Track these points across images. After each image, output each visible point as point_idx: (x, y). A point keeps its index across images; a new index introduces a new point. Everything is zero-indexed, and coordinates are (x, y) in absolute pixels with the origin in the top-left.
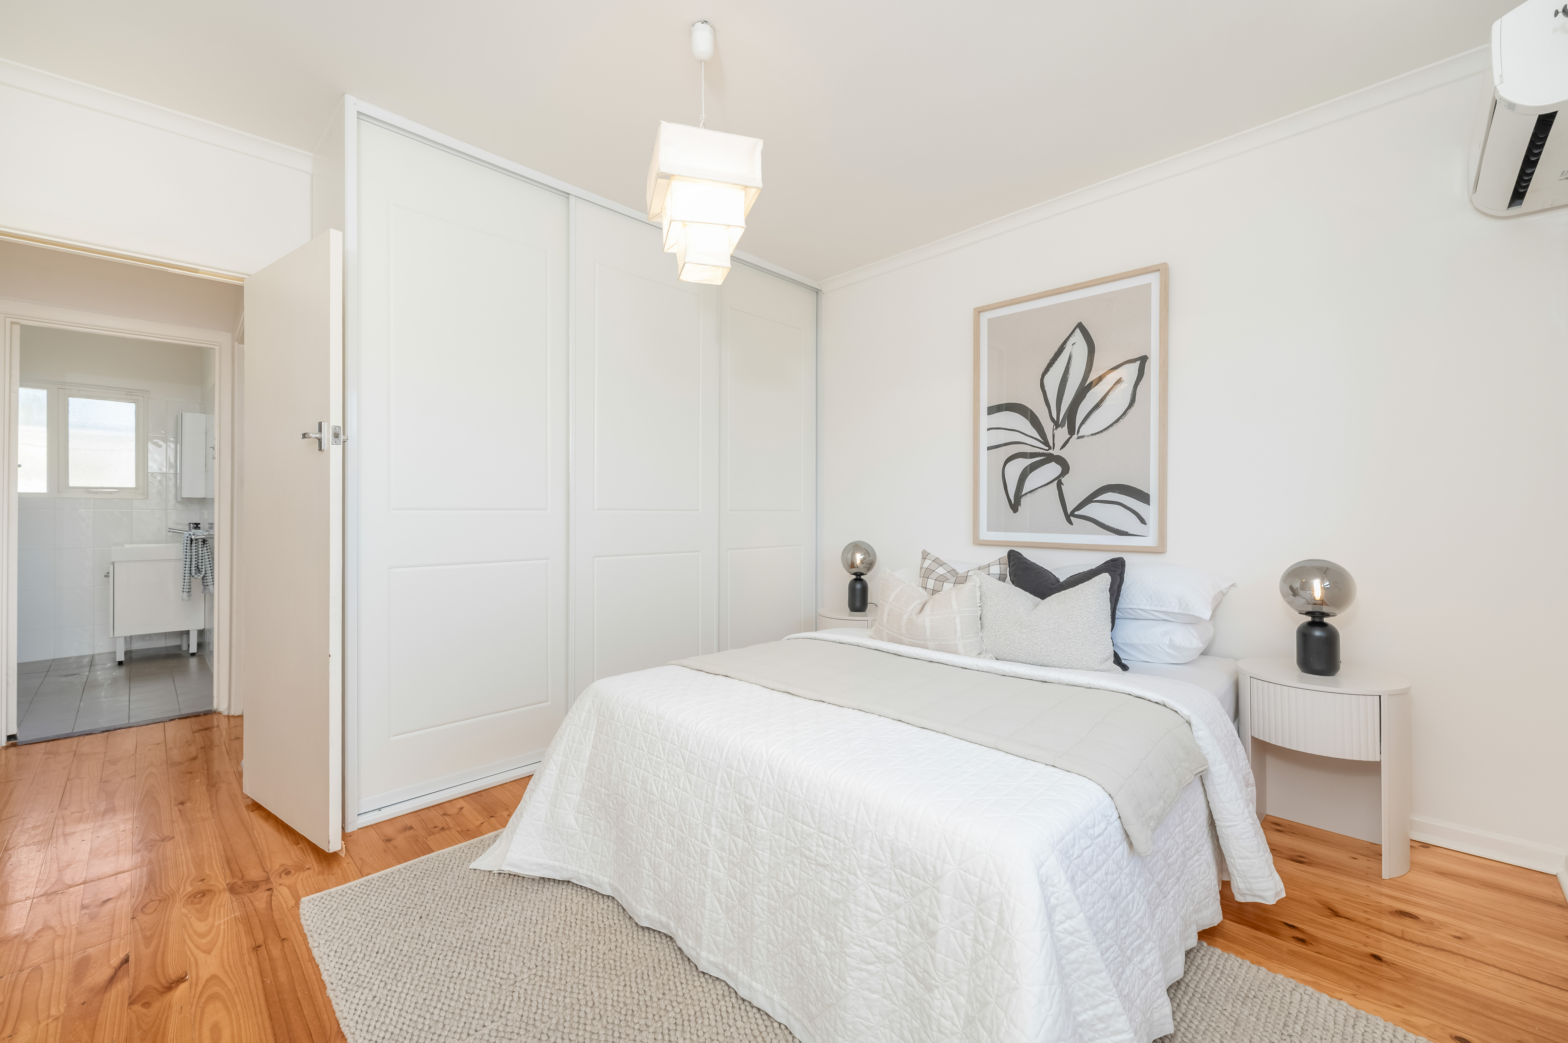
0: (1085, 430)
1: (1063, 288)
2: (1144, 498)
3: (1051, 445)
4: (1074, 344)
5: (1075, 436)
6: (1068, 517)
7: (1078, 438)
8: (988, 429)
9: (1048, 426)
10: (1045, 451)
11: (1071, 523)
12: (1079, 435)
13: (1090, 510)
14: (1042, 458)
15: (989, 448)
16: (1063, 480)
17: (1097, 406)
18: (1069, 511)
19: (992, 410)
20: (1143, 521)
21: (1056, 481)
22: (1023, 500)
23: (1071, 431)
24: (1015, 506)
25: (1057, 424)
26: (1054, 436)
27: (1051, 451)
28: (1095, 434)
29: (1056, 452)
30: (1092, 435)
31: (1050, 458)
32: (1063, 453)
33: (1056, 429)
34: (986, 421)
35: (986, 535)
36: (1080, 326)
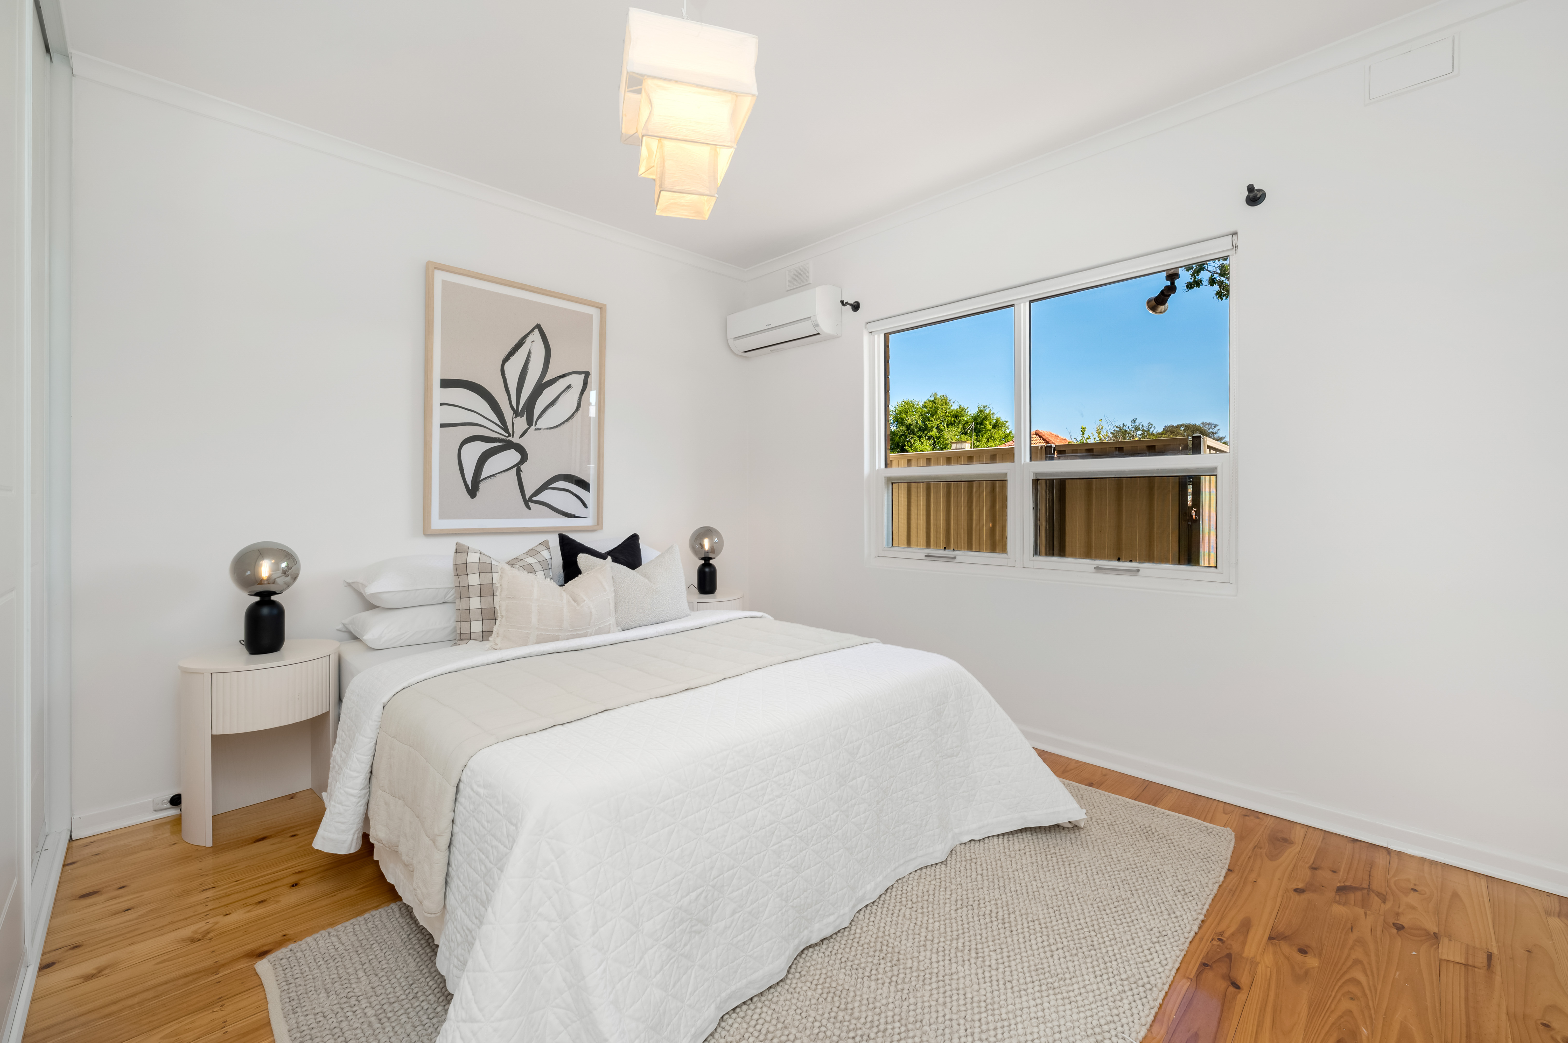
0: (541, 423)
1: (529, 286)
2: (584, 485)
3: (511, 432)
4: (533, 341)
5: (533, 428)
6: (527, 502)
7: (536, 429)
8: (442, 404)
9: (508, 414)
10: (504, 438)
11: (529, 508)
12: (537, 427)
13: (546, 496)
14: (502, 444)
15: (442, 426)
16: (522, 467)
17: (552, 404)
18: (527, 497)
19: (446, 383)
20: (585, 505)
21: (516, 468)
22: (482, 486)
23: (530, 422)
24: (473, 491)
25: (517, 413)
26: (513, 424)
27: (510, 438)
28: (551, 428)
29: (515, 439)
30: (548, 428)
31: (509, 445)
32: (522, 442)
33: (516, 417)
34: (439, 394)
35: (437, 523)
36: (538, 327)
